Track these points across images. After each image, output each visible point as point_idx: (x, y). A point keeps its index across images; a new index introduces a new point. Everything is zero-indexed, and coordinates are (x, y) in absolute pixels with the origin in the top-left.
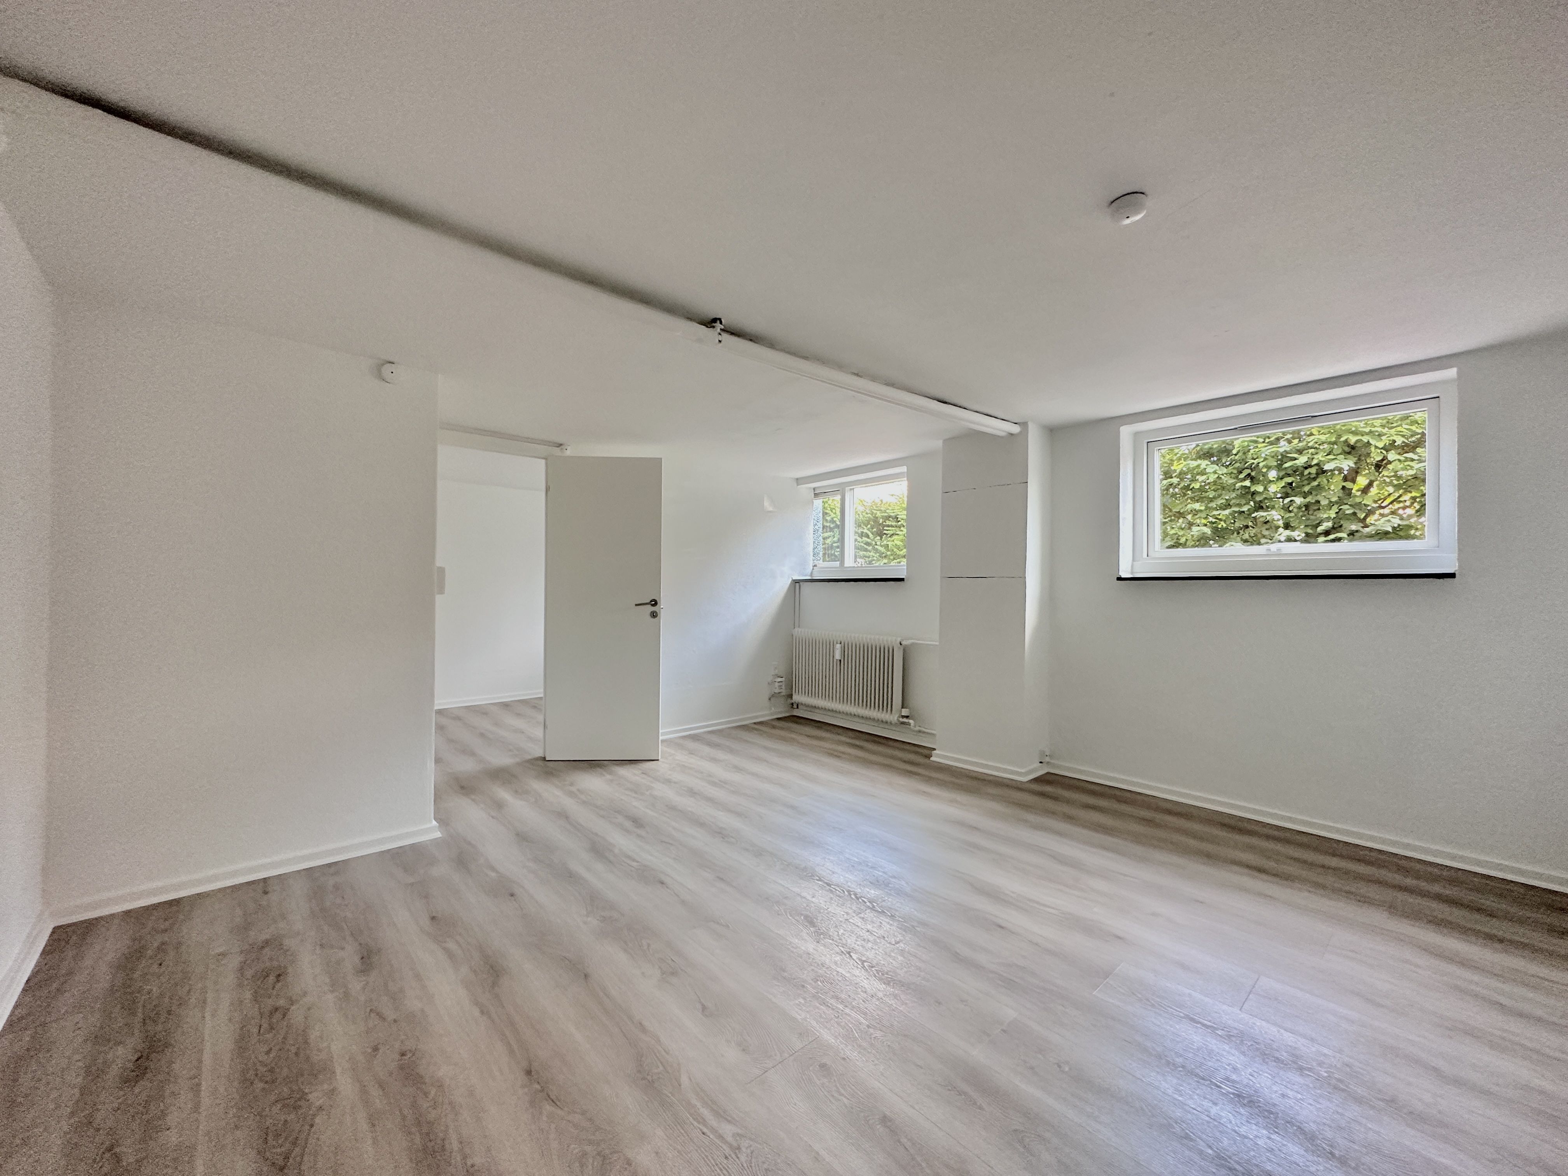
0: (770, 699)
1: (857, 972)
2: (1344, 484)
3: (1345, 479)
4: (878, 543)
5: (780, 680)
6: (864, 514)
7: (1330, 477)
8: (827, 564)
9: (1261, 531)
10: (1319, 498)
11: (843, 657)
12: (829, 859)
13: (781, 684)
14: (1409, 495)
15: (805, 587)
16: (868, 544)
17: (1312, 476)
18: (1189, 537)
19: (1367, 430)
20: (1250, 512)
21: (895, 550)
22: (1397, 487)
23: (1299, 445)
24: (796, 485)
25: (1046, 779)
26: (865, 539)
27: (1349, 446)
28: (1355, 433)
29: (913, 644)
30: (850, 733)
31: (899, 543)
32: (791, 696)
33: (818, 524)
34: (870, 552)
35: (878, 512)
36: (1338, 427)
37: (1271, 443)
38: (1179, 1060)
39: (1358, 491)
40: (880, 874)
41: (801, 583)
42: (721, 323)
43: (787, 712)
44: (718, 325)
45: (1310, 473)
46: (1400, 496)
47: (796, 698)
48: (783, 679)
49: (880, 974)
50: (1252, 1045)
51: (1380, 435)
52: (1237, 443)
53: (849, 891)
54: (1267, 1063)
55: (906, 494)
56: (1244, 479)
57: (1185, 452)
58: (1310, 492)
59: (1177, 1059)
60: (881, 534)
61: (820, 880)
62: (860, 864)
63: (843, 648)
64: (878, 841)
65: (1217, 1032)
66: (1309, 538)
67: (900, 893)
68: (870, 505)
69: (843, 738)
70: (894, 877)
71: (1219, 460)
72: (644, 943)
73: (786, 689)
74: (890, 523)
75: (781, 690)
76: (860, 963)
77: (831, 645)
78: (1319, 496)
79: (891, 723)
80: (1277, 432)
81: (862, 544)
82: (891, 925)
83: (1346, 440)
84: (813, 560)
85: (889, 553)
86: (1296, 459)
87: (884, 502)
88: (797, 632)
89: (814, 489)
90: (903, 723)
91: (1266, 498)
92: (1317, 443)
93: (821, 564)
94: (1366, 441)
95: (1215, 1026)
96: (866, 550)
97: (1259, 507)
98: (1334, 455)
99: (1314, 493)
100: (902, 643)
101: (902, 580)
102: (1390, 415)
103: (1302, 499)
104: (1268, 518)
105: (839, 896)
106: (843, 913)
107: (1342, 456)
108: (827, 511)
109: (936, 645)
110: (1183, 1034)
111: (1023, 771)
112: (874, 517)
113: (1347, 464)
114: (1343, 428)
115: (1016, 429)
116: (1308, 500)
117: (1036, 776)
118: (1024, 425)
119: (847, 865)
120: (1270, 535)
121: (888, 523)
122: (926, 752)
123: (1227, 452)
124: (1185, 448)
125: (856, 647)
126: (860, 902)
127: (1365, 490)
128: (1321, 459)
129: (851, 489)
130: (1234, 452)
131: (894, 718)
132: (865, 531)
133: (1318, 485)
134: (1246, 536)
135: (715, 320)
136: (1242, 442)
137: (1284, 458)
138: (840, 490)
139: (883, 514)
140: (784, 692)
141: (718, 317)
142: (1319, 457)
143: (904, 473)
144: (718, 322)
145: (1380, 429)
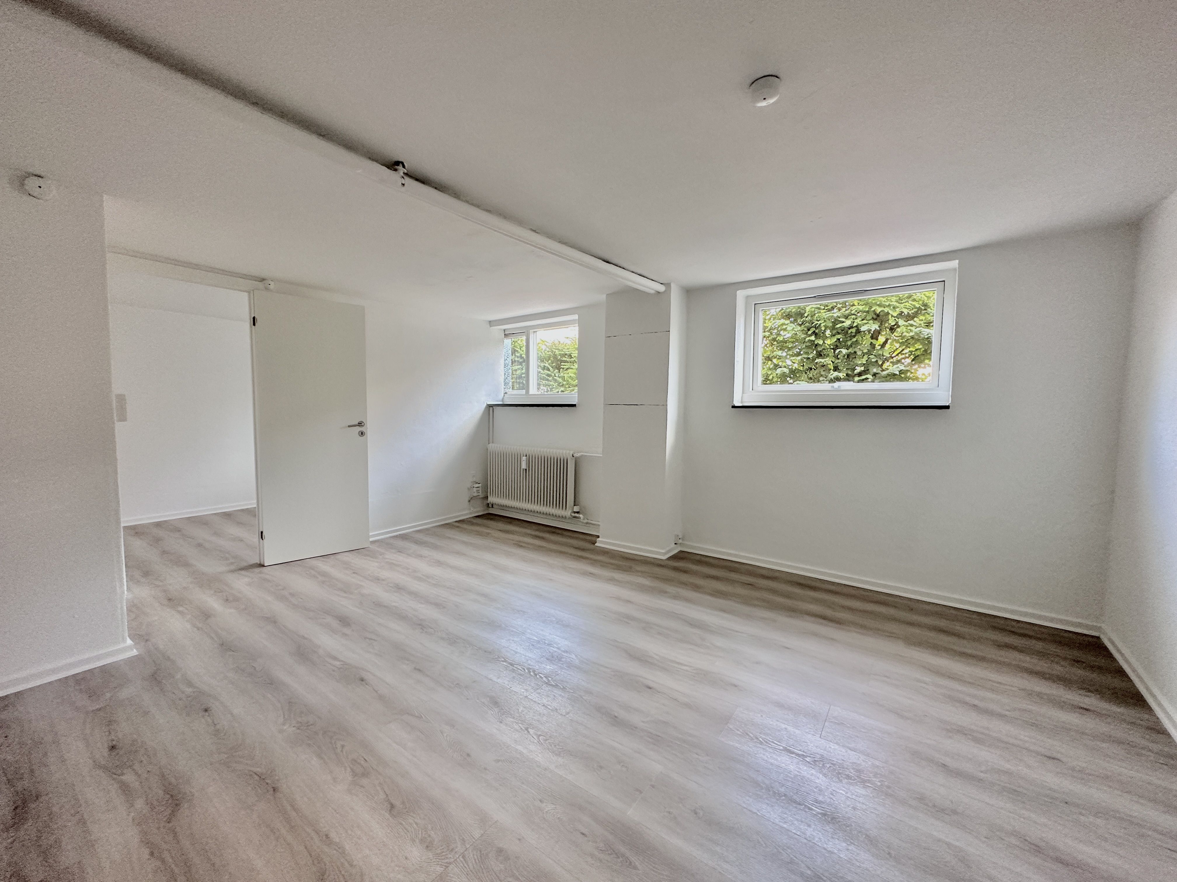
0: (469, 501)
1: (532, 747)
2: (872, 341)
3: (872, 338)
4: (557, 375)
5: (477, 485)
6: (546, 352)
7: (864, 336)
8: (515, 392)
9: (820, 372)
10: (856, 350)
11: (528, 467)
12: (513, 641)
13: (478, 489)
14: (908, 349)
15: (497, 409)
16: (548, 375)
17: (853, 334)
18: (774, 375)
19: (887, 304)
20: (814, 359)
21: (570, 380)
22: (902, 344)
23: (846, 312)
24: (489, 326)
25: (681, 556)
26: (546, 371)
27: (875, 314)
28: (880, 305)
29: (582, 456)
30: (534, 527)
31: (572, 375)
32: (487, 498)
33: (508, 359)
34: (551, 382)
35: (557, 351)
36: (870, 300)
37: (829, 310)
38: (782, 790)
39: (879, 345)
40: (555, 649)
41: (494, 407)
42: (404, 167)
43: (484, 511)
44: (400, 167)
45: (851, 332)
46: (902, 351)
47: (491, 499)
48: (480, 484)
49: (553, 746)
50: (830, 767)
51: (894, 308)
52: (808, 309)
53: (529, 669)
54: (841, 781)
55: (577, 337)
56: (810, 335)
57: (774, 314)
58: (851, 346)
59: (780, 789)
60: (559, 368)
61: (505, 661)
62: (539, 642)
63: (528, 459)
64: (554, 619)
65: (806, 759)
66: (849, 378)
67: (570, 666)
68: (551, 345)
69: (529, 531)
70: (566, 652)
71: (795, 320)
72: (339, 745)
73: (482, 493)
74: (566, 359)
75: (478, 494)
76: (536, 738)
77: (518, 458)
78: (856, 349)
79: (566, 517)
80: (831, 302)
81: (544, 376)
82: (563, 697)
83: (874, 310)
84: (504, 388)
85: (565, 383)
86: (843, 322)
87: (562, 342)
88: (492, 447)
89: (504, 330)
90: (575, 517)
91: (824, 349)
92: (856, 311)
93: (510, 391)
94: (887, 311)
95: (804, 754)
96: (548, 380)
97: (820, 355)
98: (867, 320)
99: (853, 346)
100: (574, 455)
101: (574, 405)
102: (901, 294)
103: (846, 351)
104: (825, 363)
105: (521, 675)
106: (523, 690)
107: (871, 321)
108: (517, 349)
109: (601, 457)
110: (784, 765)
111: (663, 551)
112: (553, 354)
113: (874, 326)
114: (874, 302)
115: (662, 288)
116: (849, 351)
117: (672, 555)
118: (667, 285)
119: (528, 644)
120: (825, 374)
121: (564, 359)
122: (592, 539)
123: (801, 315)
124: (774, 311)
125: (538, 459)
126: (537, 678)
127: (883, 346)
128: (859, 323)
129: (534, 332)
130: (806, 315)
131: (568, 513)
132: (547, 365)
133: (857, 341)
134: (811, 375)
135: (397, 163)
136: (811, 308)
137: (836, 321)
138: (525, 332)
139: (560, 352)
140: (481, 495)
141: (400, 160)
142: (858, 321)
143: (576, 320)
144: (401, 165)
145: (895, 303)
